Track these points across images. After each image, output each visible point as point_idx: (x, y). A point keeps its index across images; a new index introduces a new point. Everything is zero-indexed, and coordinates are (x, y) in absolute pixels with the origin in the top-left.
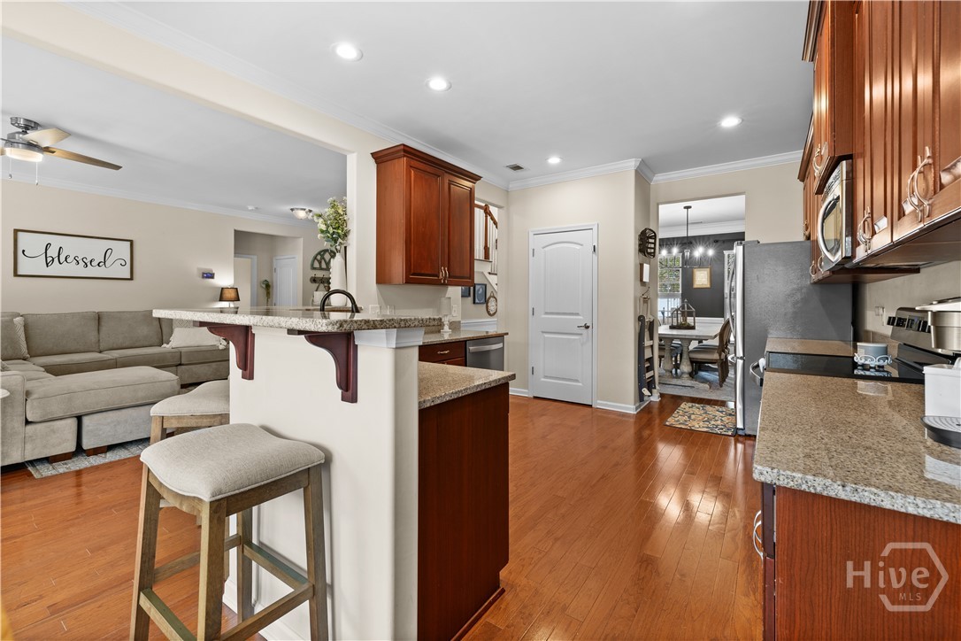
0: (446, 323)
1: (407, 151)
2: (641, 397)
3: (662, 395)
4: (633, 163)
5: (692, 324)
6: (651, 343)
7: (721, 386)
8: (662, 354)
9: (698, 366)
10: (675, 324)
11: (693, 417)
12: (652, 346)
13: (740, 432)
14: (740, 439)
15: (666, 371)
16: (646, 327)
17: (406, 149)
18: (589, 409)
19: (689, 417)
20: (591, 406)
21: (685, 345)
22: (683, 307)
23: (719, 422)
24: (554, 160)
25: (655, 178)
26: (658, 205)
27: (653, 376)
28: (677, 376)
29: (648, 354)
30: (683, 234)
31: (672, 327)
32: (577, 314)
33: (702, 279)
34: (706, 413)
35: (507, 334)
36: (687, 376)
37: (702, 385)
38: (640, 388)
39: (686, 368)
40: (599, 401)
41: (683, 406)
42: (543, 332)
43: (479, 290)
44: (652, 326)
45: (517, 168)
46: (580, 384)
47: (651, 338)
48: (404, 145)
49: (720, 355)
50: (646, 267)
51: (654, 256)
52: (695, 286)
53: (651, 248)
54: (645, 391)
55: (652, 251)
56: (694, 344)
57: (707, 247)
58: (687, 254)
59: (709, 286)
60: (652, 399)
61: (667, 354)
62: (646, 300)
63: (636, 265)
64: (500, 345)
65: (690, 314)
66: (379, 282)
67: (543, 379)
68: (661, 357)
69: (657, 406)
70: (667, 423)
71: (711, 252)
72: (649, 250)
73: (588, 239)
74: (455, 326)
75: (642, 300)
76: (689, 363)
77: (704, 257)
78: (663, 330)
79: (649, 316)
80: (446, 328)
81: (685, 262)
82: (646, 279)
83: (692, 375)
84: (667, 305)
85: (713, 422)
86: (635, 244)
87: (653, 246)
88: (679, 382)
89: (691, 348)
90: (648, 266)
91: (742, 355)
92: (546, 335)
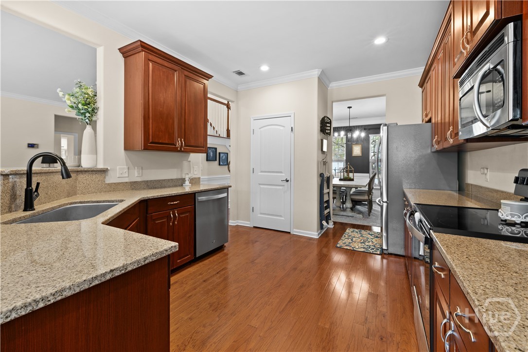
0: (187, 179)
1: (145, 47)
2: (321, 227)
3: (335, 223)
4: (316, 73)
5: (352, 178)
6: (328, 190)
7: (369, 216)
8: (335, 196)
9: (355, 203)
10: (342, 178)
11: (354, 239)
12: (328, 193)
13: (385, 252)
14: (385, 256)
15: (337, 207)
16: (324, 180)
17: (143, 44)
18: (289, 235)
19: (352, 240)
20: (290, 233)
21: (348, 190)
22: (347, 167)
23: (371, 243)
24: (265, 68)
25: (330, 85)
26: (332, 102)
27: (329, 212)
28: (344, 210)
29: (326, 198)
30: (347, 125)
31: (341, 180)
32: (281, 172)
33: (357, 151)
34: (362, 236)
35: (231, 187)
36: (349, 210)
37: (358, 215)
38: (321, 221)
39: (349, 205)
40: (294, 230)
41: (347, 231)
42: (260, 184)
43: (223, 157)
44: (328, 180)
45: (240, 73)
46: (283, 218)
47: (328, 187)
48: (141, 41)
49: (369, 197)
50: (325, 142)
51: (330, 135)
52: (353, 155)
53: (328, 130)
54: (324, 223)
55: (329, 131)
56: (353, 190)
57: (361, 131)
58: (349, 135)
59: (361, 155)
60: (329, 226)
61: (337, 196)
62: (325, 163)
63: (318, 140)
64: (225, 195)
65: (351, 172)
66: (126, 149)
67: (259, 215)
68: (334, 198)
69: (331, 231)
70: (338, 245)
71: (363, 135)
72: (327, 131)
73: (288, 123)
74: (195, 181)
75: (322, 163)
76: (351, 202)
77: (359, 137)
78: (336, 181)
79: (327, 173)
80: (187, 183)
81: (348, 140)
82: (325, 149)
83: (352, 209)
84: (337, 167)
85: (367, 244)
86: (318, 126)
87: (329, 128)
88: (345, 213)
89: (351, 193)
90: (326, 141)
91: (386, 200)
92: (262, 186)
